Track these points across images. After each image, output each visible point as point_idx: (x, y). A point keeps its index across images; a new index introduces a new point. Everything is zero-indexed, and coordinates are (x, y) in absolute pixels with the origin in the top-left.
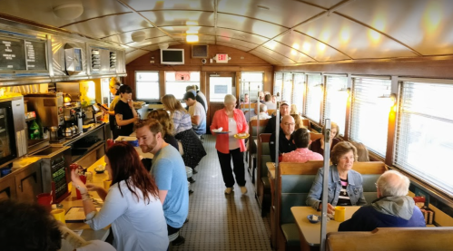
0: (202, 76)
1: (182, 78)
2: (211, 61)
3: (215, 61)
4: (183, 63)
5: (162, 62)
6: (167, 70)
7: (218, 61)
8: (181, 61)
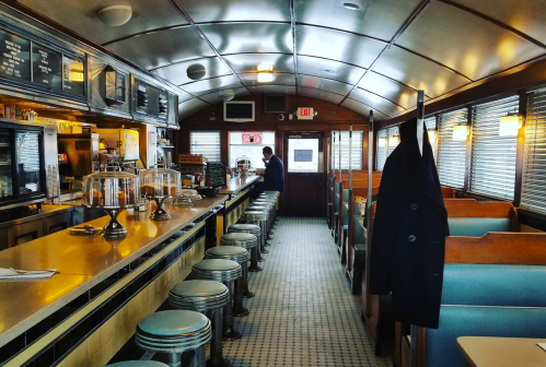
0: (278, 137)
1: (252, 140)
2: (291, 117)
3: (295, 117)
4: (253, 120)
5: (226, 119)
6: (232, 130)
7: (300, 118)
8: (251, 117)
